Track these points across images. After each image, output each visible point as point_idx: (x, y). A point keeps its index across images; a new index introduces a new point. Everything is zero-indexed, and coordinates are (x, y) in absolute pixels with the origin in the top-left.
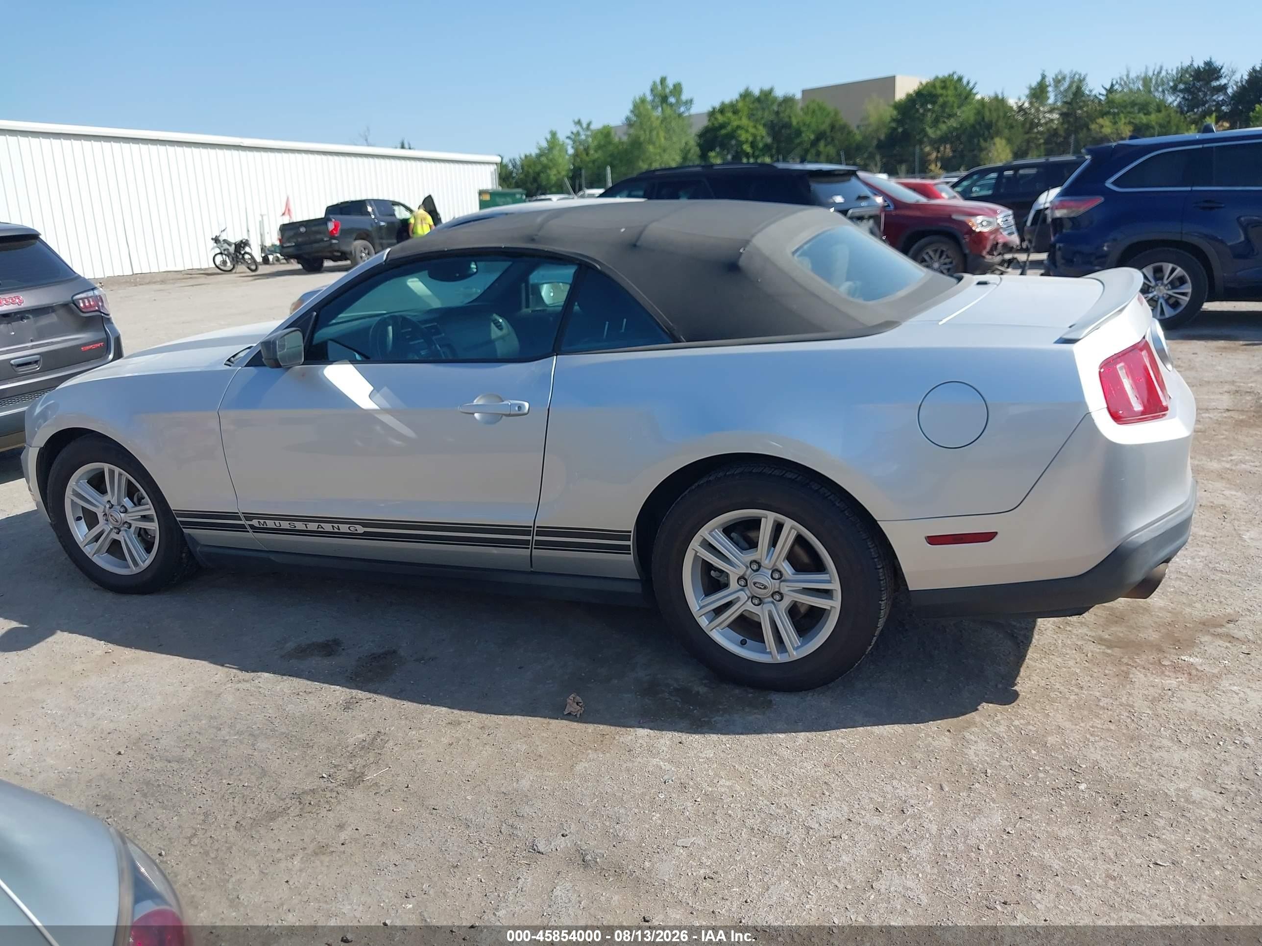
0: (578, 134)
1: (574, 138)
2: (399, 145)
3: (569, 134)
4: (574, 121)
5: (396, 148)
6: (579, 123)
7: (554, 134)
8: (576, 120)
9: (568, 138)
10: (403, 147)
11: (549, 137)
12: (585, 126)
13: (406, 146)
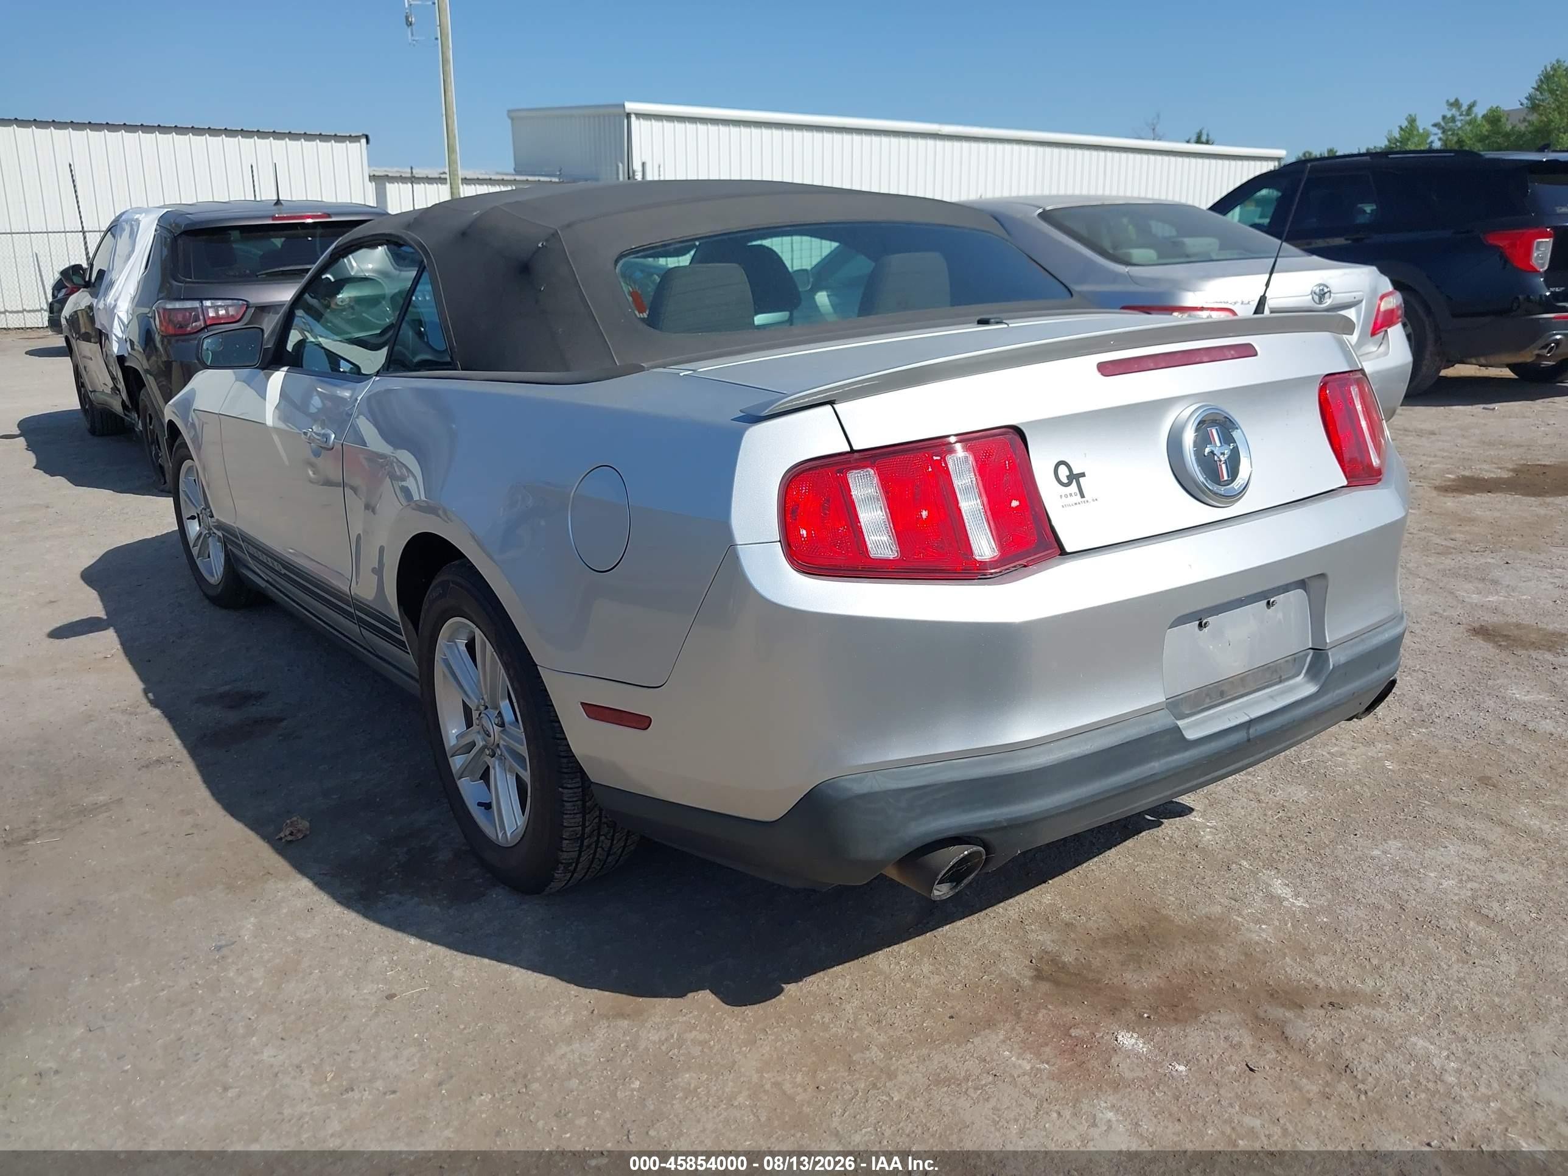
0: (1453, 119)
1: (1445, 125)
2: (1194, 138)
3: (1439, 120)
4: (1448, 101)
5: (1188, 142)
6: (1456, 104)
7: (1412, 121)
8: (1452, 100)
9: (1435, 125)
10: (1198, 141)
11: (1405, 124)
12: (1465, 108)
13: (1204, 138)
